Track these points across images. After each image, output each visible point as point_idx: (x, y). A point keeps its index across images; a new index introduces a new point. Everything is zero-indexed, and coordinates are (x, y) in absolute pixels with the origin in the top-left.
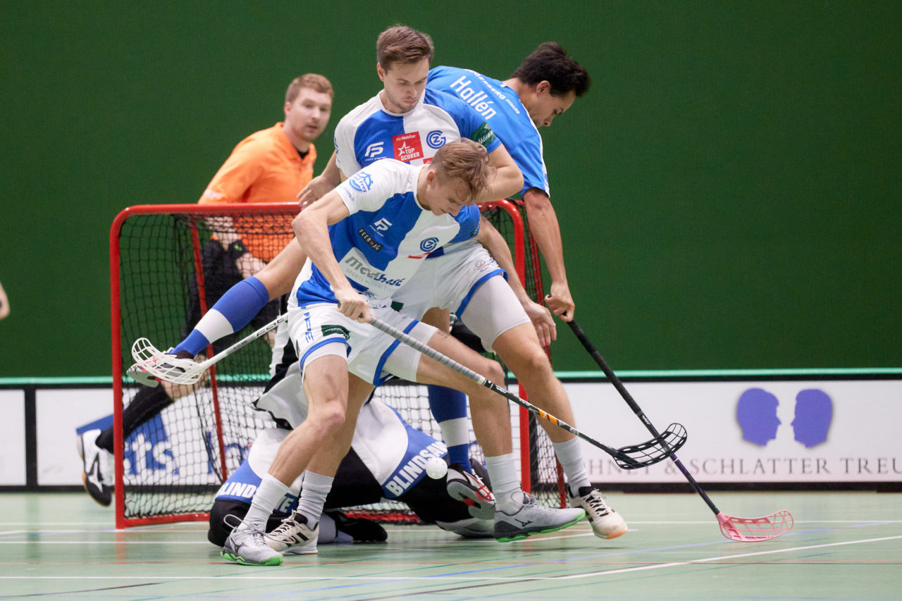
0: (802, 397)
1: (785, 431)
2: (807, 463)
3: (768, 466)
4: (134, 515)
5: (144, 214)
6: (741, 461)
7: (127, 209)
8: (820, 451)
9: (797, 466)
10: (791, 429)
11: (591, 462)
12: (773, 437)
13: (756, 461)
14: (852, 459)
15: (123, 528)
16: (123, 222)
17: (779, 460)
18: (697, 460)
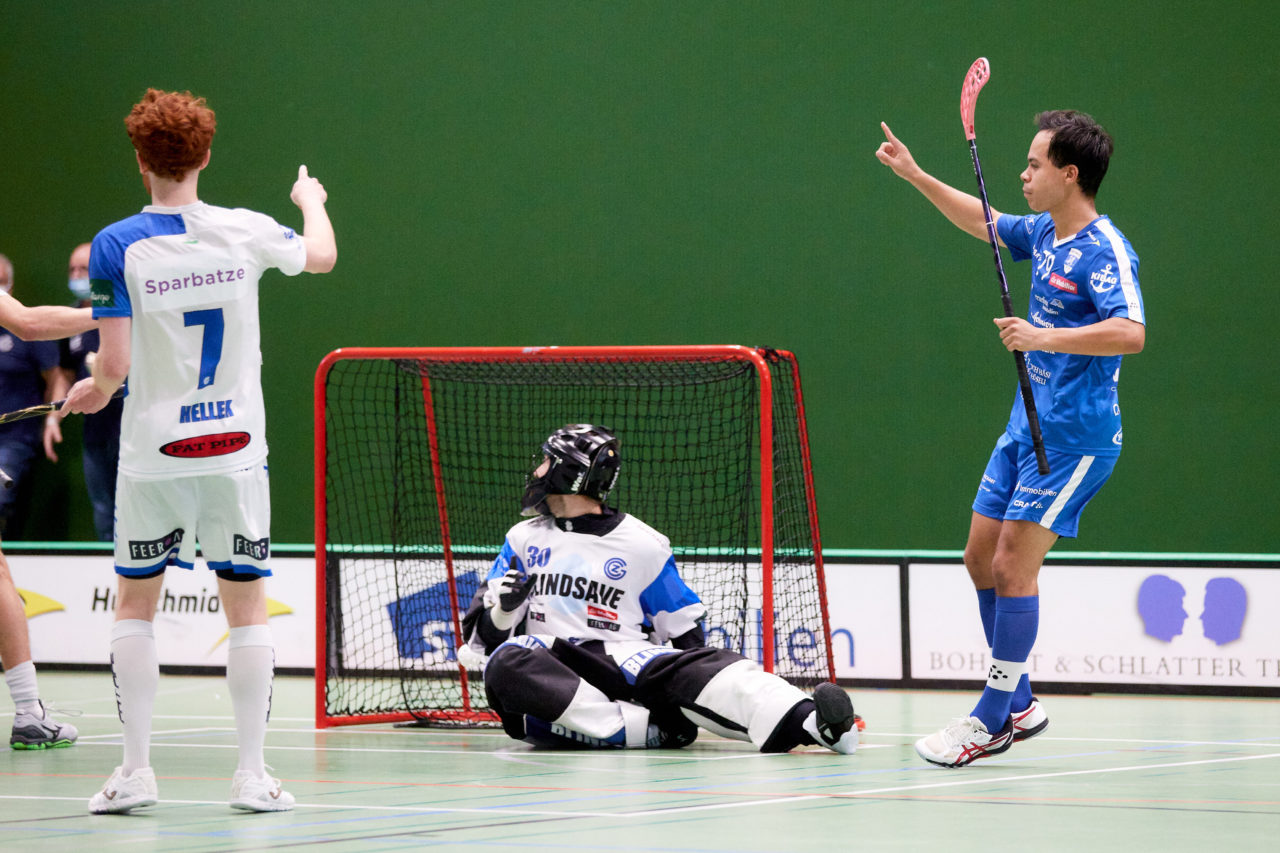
0: (1213, 586)
1: (1193, 626)
2: (1217, 663)
3: (1173, 666)
4: (342, 712)
5: (368, 358)
6: (1143, 659)
7: (339, 351)
8: (1233, 651)
9: (1207, 667)
10: (1199, 624)
11: (972, 655)
12: (1179, 632)
13: (1160, 659)
14: (1270, 661)
15: (323, 728)
16: (331, 367)
17: (1186, 659)
18: (1092, 657)
